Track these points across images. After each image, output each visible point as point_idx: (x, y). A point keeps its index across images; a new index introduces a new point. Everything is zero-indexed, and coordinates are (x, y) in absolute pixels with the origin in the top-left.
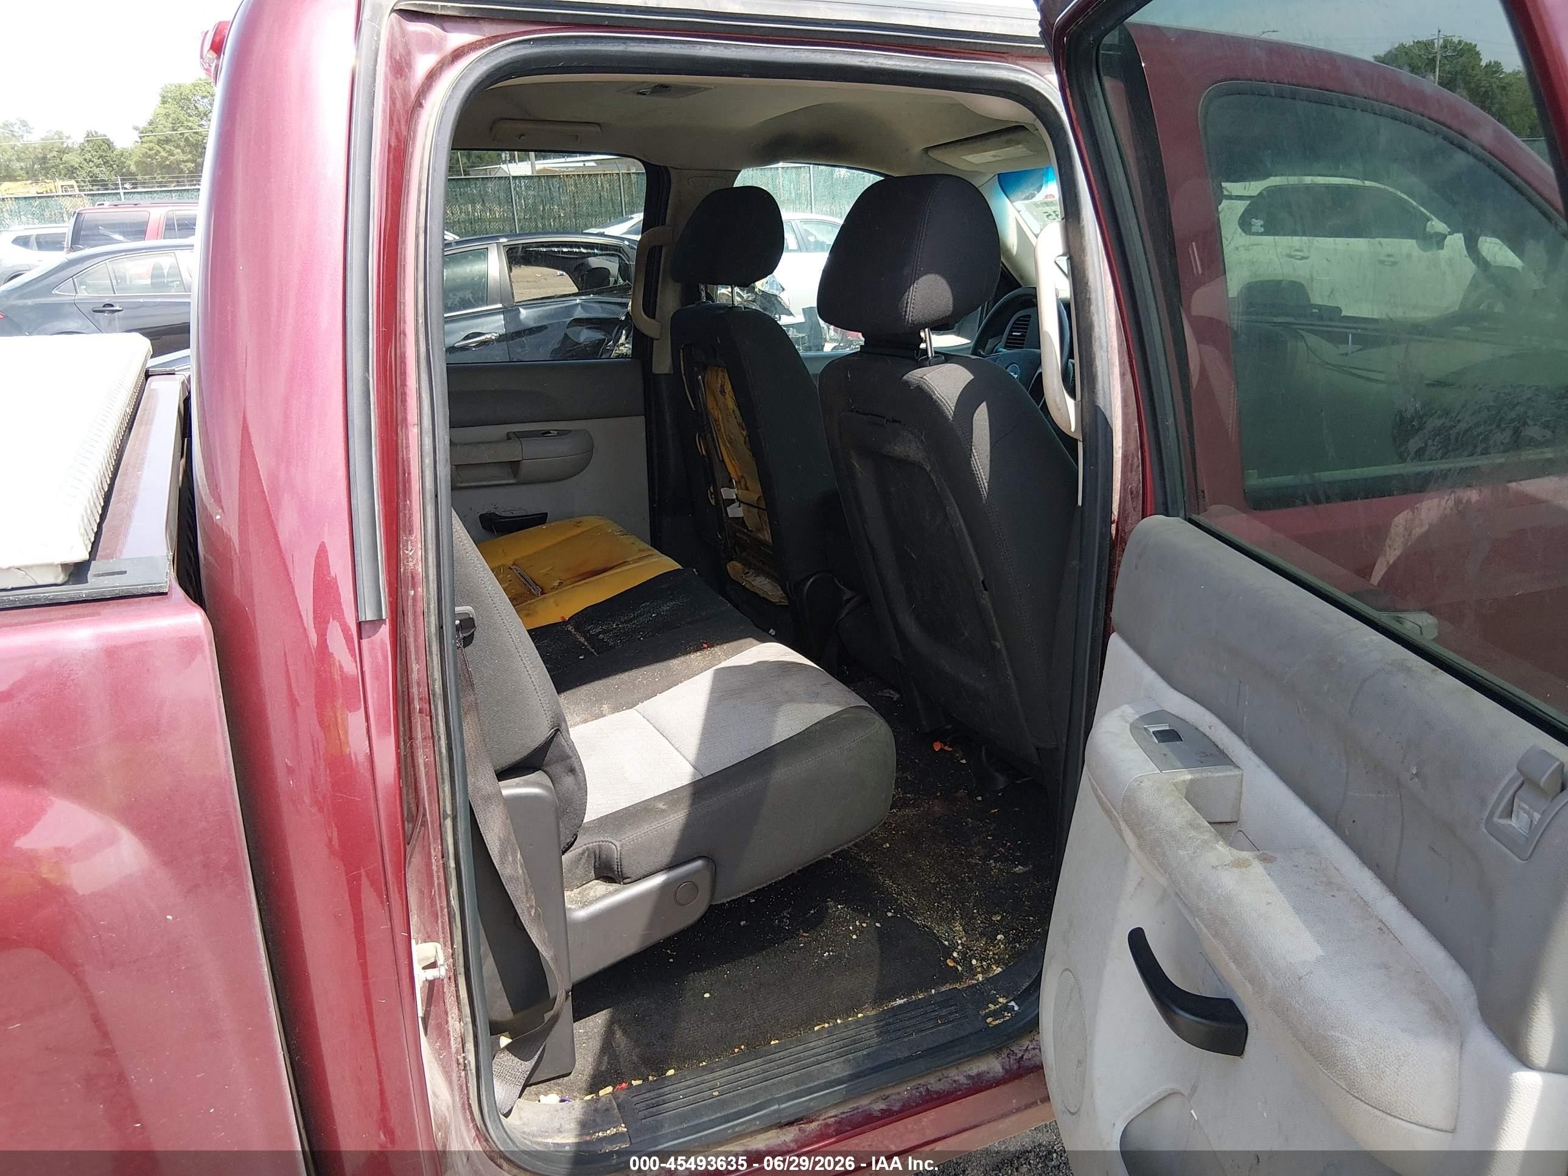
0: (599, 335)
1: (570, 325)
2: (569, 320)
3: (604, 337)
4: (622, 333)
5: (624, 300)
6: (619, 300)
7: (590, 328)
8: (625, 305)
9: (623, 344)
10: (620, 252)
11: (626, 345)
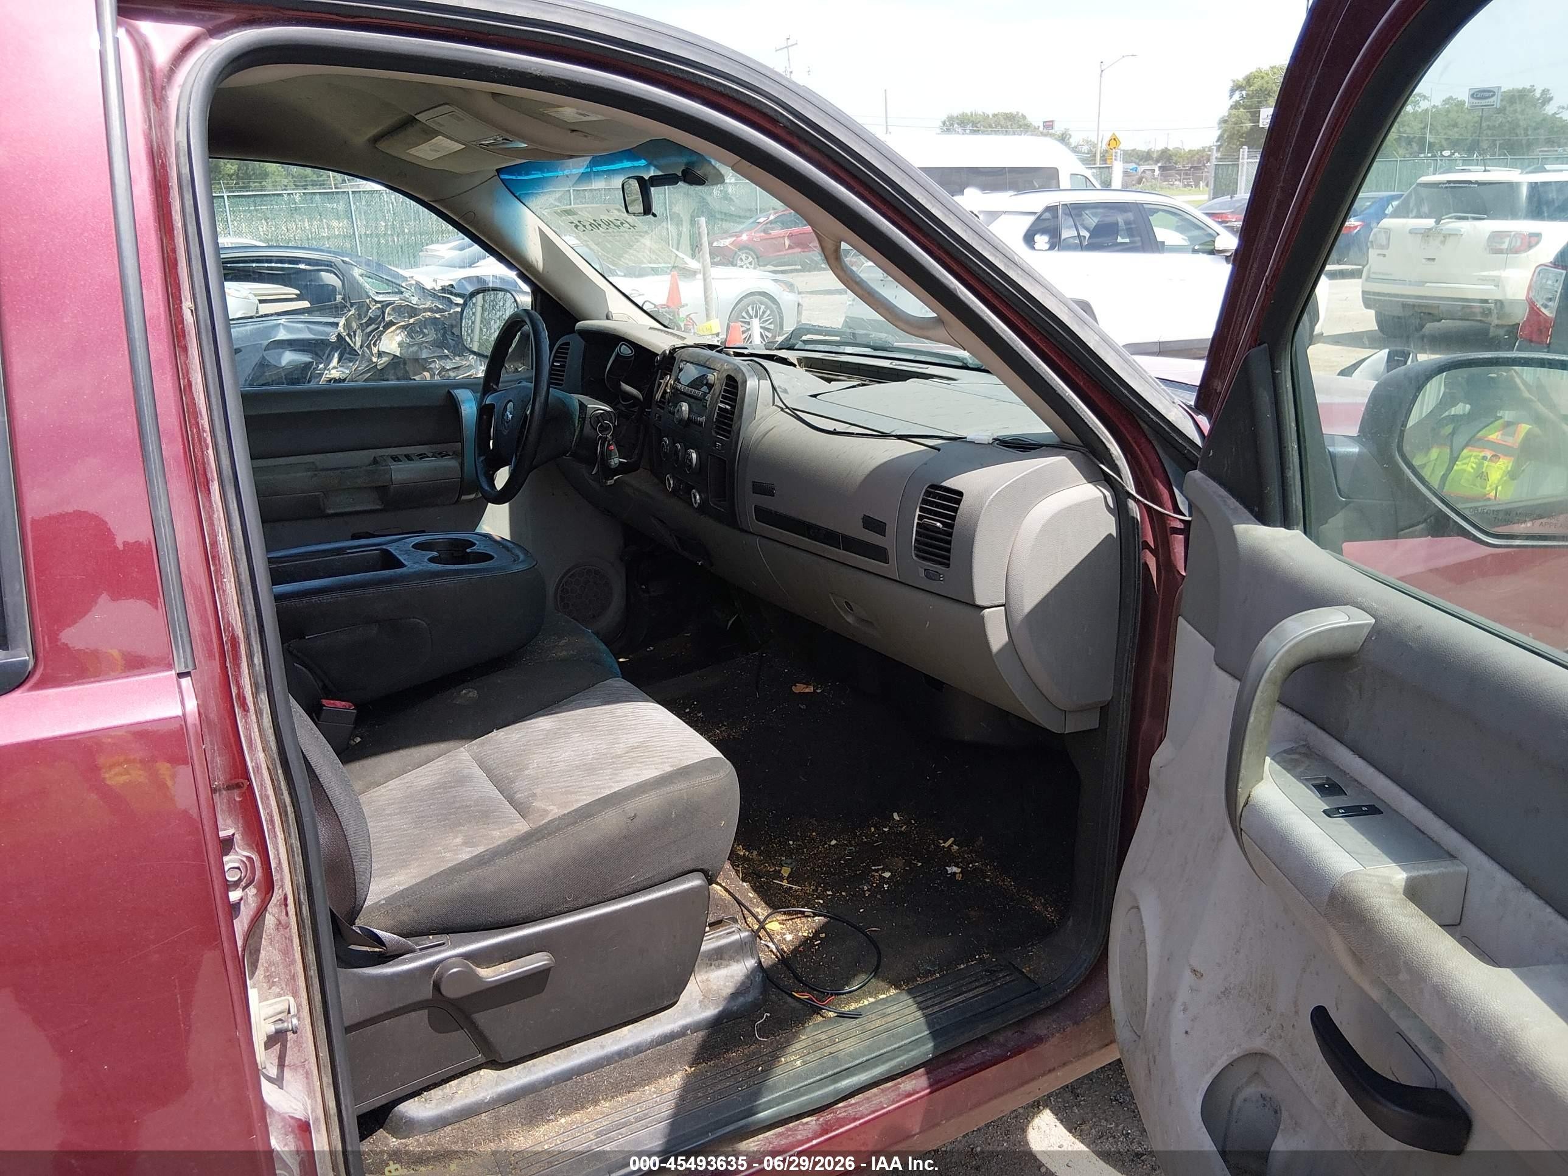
0: (306, 358)
1: (267, 348)
2: (266, 343)
3: (311, 360)
4: (333, 355)
5: (336, 320)
6: (332, 320)
7: (295, 350)
8: (337, 324)
9: (334, 368)
10: (331, 266)
11: (339, 369)
